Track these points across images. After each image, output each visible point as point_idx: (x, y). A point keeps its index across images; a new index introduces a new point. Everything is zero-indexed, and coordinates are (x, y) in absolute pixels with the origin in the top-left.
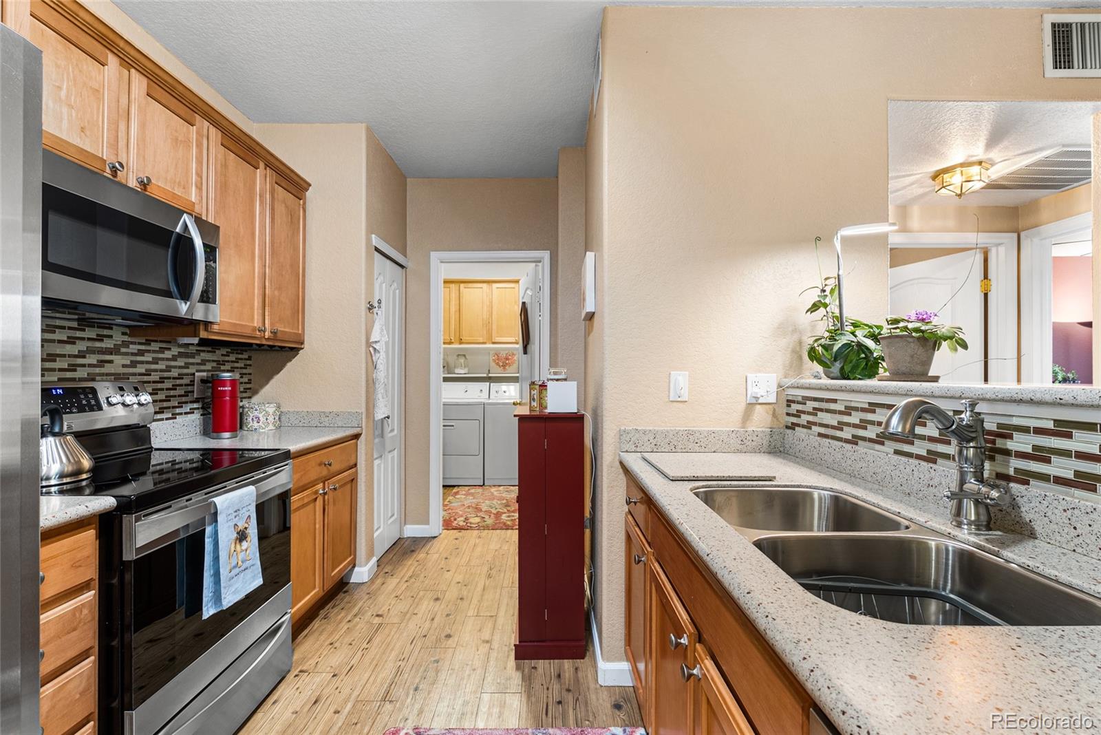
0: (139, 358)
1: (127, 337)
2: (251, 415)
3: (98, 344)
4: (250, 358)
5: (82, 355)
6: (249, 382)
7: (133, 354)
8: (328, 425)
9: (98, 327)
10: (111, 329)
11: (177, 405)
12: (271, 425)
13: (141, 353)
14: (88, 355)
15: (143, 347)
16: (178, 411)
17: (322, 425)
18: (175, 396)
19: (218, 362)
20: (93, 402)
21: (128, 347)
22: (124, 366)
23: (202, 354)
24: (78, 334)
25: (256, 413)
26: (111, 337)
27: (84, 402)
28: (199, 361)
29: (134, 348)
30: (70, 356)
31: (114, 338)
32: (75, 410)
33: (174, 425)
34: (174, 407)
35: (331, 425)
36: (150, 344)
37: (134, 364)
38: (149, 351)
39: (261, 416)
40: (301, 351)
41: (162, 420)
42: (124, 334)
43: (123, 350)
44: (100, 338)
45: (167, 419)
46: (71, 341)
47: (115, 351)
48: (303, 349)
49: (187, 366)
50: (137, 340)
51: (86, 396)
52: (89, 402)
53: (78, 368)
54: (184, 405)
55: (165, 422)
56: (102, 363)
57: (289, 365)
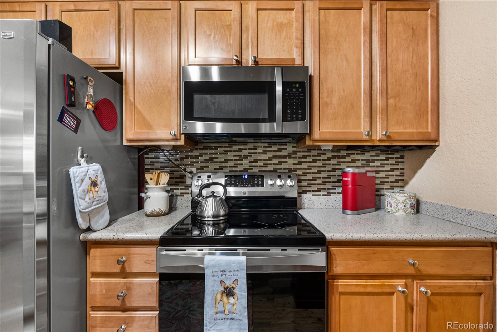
0: (303, 160)
1: (296, 148)
2: (387, 200)
3: (278, 154)
4: (402, 157)
5: (270, 159)
6: (402, 175)
7: (299, 158)
8: (460, 222)
9: (279, 145)
10: (286, 145)
11: (331, 187)
12: (401, 211)
13: (305, 157)
14: (273, 159)
15: (306, 154)
16: (332, 191)
17: (454, 221)
18: (330, 182)
19: (367, 161)
20: (260, 182)
21: (296, 154)
22: (294, 164)
23: (351, 156)
24: (268, 149)
25: (389, 199)
26: (286, 149)
27: (256, 182)
28: (350, 160)
29: (300, 154)
30: (264, 160)
31: (288, 149)
32: (250, 186)
33: (328, 199)
34: (328, 189)
35: (464, 223)
36: (311, 152)
37: (300, 163)
38: (310, 156)
39: (392, 202)
40: (437, 149)
41: (320, 195)
42: (293, 147)
43: (293, 156)
44: (280, 150)
45: (323, 195)
46: (265, 153)
47: (289, 156)
48: (438, 146)
49: (339, 163)
50: (302, 150)
51: (258, 179)
52: (258, 182)
53: (268, 166)
54: (336, 188)
55: (321, 197)
56: (280, 163)
57: (428, 161)
